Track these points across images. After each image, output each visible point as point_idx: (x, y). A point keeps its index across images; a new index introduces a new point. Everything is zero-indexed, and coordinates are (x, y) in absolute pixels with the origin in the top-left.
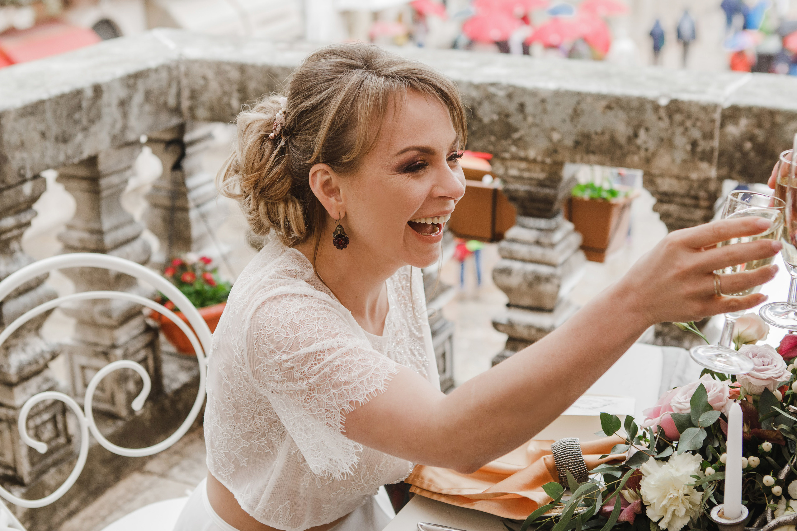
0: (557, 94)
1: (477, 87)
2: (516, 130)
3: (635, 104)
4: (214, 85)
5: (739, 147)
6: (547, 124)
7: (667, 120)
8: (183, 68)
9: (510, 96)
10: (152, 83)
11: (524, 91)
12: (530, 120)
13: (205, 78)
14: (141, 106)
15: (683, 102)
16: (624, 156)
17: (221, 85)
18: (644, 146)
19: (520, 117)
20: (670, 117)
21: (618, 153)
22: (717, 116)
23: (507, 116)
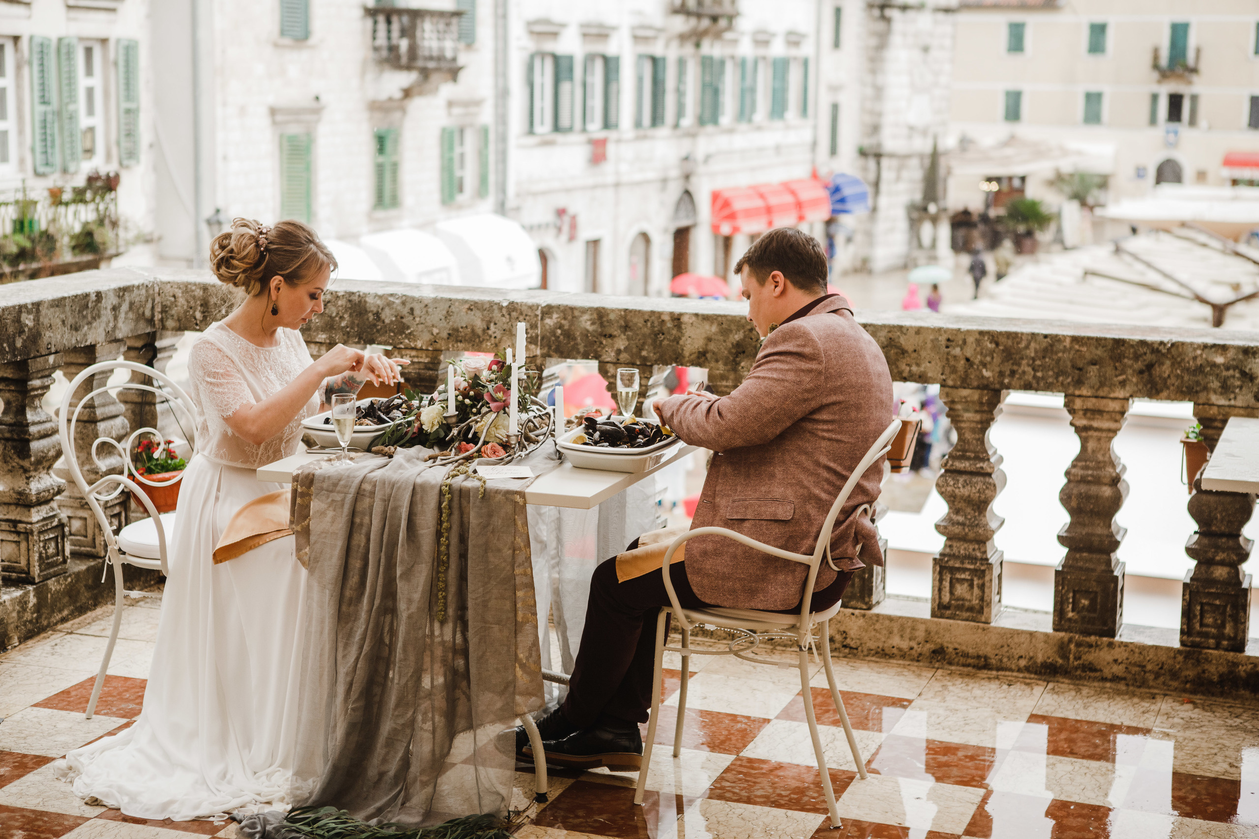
0: (435, 300)
1: (381, 297)
2: (408, 328)
3: (487, 306)
4: (181, 301)
5: (553, 333)
6: (429, 323)
7: (508, 317)
8: (157, 289)
9: (404, 303)
10: (136, 296)
11: (413, 299)
12: (417, 319)
13: (174, 296)
14: (126, 313)
15: (517, 303)
16: (481, 342)
17: (188, 302)
18: (493, 335)
19: (411, 318)
20: (509, 314)
21: (477, 340)
22: (539, 312)
23: (402, 318)
